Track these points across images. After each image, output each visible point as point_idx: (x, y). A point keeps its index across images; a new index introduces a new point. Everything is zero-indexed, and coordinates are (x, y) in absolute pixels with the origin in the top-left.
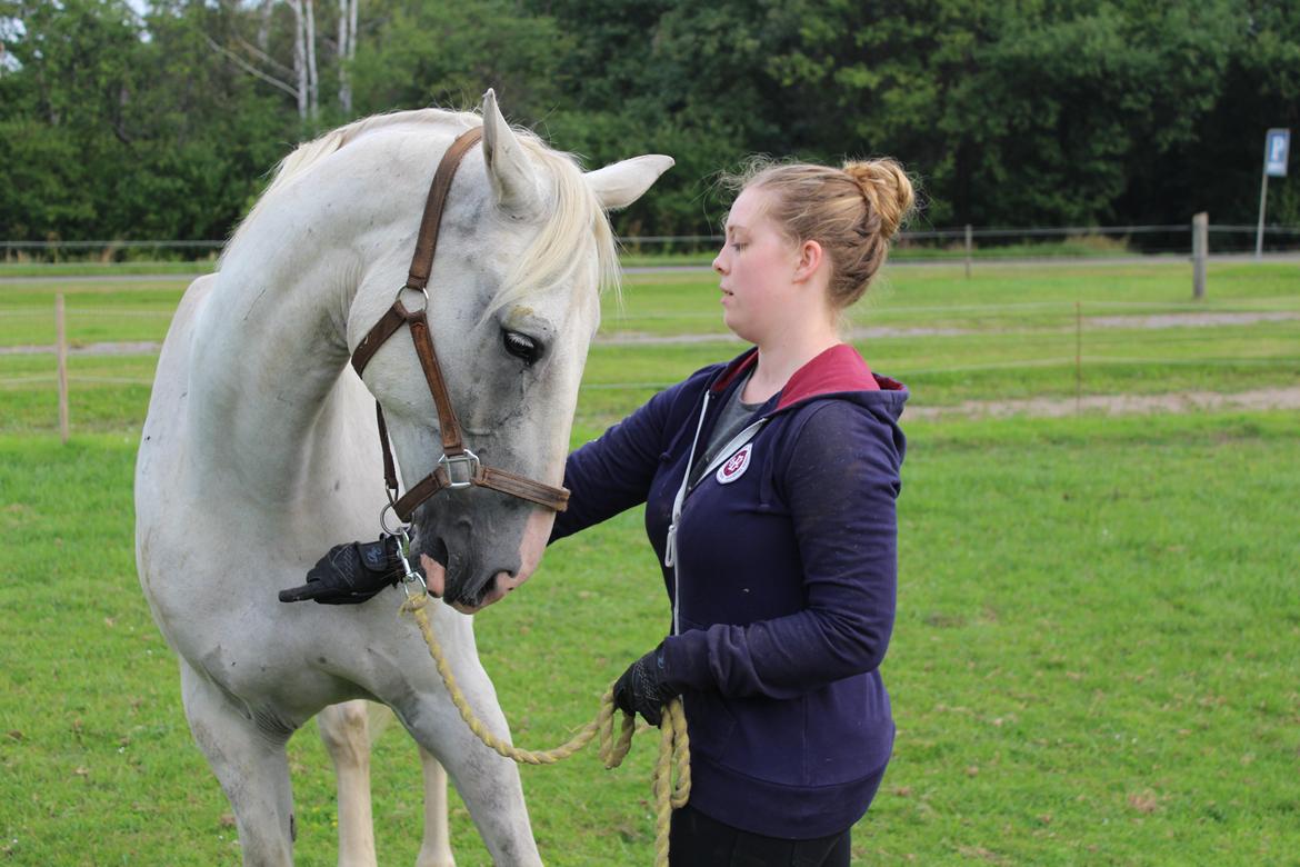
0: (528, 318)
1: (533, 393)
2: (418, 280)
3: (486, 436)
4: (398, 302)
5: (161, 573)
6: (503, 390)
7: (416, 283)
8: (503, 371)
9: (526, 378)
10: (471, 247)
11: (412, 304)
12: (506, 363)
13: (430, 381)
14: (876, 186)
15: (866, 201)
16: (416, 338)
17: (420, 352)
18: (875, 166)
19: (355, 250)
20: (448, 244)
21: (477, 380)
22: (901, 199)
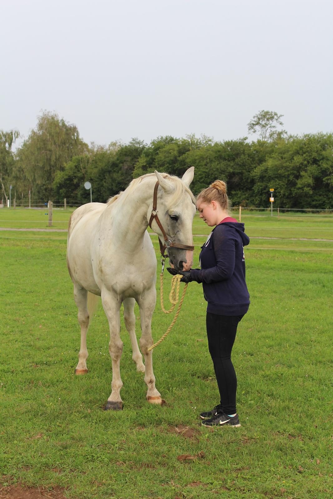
0: (173, 212)
1: (180, 227)
2: (155, 209)
3: (174, 237)
4: (152, 214)
5: (105, 266)
6: (174, 227)
7: (154, 209)
8: (172, 224)
9: (177, 224)
10: (162, 201)
11: (154, 213)
12: (172, 222)
13: (160, 228)
14: (217, 186)
15: (217, 189)
16: (156, 220)
17: (157, 222)
18: (215, 183)
19: (146, 203)
20: (159, 201)
21: (168, 226)
22: (223, 185)
